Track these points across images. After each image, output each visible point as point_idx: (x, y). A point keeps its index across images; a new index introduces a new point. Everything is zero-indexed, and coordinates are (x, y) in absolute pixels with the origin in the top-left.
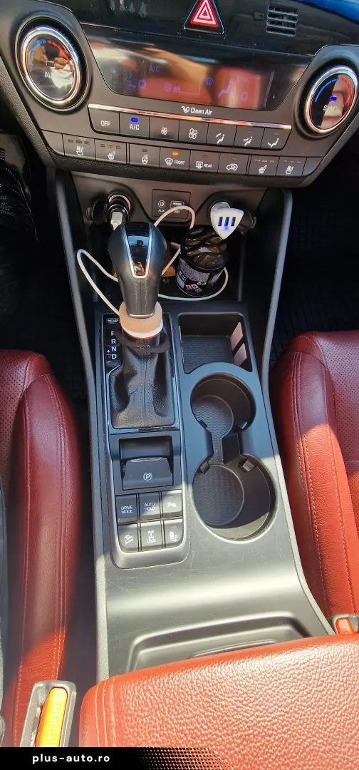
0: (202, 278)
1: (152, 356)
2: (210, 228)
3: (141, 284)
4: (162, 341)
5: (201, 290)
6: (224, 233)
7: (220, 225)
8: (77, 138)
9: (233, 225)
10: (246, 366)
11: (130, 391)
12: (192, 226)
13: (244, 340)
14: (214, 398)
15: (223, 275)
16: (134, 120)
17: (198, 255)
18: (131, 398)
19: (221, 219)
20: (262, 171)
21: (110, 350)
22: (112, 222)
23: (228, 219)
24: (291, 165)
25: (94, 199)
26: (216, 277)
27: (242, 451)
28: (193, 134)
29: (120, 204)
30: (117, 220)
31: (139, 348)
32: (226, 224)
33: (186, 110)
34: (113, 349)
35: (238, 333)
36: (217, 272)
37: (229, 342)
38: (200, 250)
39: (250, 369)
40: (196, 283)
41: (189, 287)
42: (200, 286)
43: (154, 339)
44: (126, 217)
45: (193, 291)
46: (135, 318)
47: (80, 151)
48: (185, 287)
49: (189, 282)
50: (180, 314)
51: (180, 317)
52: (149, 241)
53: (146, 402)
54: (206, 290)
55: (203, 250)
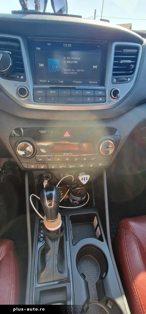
0: (79, 199)
1: (57, 239)
2: (79, 181)
3: (51, 209)
4: (61, 231)
5: (79, 203)
6: (84, 182)
7: (82, 180)
8: (32, 164)
9: (87, 180)
10: (101, 239)
11: (47, 259)
12: (73, 180)
13: (98, 225)
14: (89, 256)
15: (87, 196)
16: (49, 158)
17: (76, 190)
18: (47, 263)
19: (82, 178)
20: (91, 166)
21: (40, 236)
22: (44, 184)
23: (85, 178)
24: (101, 163)
25: (39, 176)
26: (84, 198)
27: (105, 294)
28: (67, 159)
29: (47, 177)
30: (45, 183)
31: (51, 235)
32: (84, 180)
33: (64, 154)
34: (42, 235)
35: (96, 222)
36: (84, 196)
37: (93, 225)
38: (77, 188)
39: (102, 241)
40: (76, 200)
41: (74, 202)
42: (78, 202)
43: (58, 230)
44: (49, 182)
45: (76, 203)
46: (50, 222)
47: (33, 167)
48: (73, 202)
49: (74, 200)
50: (70, 215)
51: (71, 216)
52: (54, 193)
53: (54, 265)
54: (81, 203)
55: (78, 188)
